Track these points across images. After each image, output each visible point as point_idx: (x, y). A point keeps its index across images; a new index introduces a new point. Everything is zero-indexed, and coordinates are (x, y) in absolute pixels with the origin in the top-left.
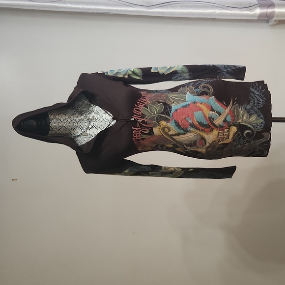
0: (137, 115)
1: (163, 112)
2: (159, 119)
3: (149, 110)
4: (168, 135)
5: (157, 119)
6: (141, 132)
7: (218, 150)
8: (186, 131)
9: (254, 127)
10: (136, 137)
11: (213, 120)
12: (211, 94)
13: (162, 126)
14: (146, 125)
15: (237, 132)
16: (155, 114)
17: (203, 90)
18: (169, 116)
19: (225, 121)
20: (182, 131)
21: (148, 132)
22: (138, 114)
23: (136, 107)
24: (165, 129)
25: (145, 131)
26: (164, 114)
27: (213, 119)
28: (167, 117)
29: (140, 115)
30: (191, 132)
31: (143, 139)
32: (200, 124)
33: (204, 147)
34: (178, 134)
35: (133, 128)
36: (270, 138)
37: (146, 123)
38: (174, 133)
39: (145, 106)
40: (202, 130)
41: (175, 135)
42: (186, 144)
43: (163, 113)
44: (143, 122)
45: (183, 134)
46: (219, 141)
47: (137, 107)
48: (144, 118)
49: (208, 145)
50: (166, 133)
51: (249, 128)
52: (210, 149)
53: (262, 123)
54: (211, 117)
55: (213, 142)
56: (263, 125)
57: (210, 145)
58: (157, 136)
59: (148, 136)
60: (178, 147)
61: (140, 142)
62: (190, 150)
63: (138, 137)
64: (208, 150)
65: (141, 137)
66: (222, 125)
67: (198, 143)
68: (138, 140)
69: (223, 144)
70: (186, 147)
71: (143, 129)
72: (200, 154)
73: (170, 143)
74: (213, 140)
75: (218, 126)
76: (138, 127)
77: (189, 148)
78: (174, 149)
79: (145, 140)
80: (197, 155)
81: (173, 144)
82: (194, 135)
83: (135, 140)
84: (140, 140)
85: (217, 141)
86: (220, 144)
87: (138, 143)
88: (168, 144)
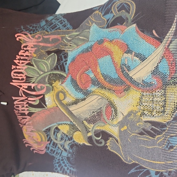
0: (18, 79)
1: (57, 66)
3: (35, 67)
4: (63, 105)
5: (49, 79)
6: (28, 103)
11: (129, 70)
12: (130, 21)
14: (34, 93)
16: (45, 72)
17: (118, 14)
18: (65, 71)
19: (155, 72)
20: (80, 96)
22: (20, 78)
23: (14, 69)
24: (60, 94)
25: (34, 101)
26: (58, 69)
27: (129, 68)
28: (62, 73)
29: (23, 79)
31: (30, 114)
34: (77, 102)
35: (14, 99)
37: (34, 90)
39: (29, 64)
41: (72, 104)
42: (86, 119)
43: (56, 68)
44: (29, 88)
47: (16, 69)
48: (29, 82)
49: (120, 118)
52: (125, 128)
54: (125, 65)
57: (125, 118)
59: (37, 110)
60: (77, 130)
61: (26, 118)
62: (93, 131)
63: (22, 110)
64: (122, 130)
65: (28, 110)
66: (149, 82)
67: (104, 114)
68: (23, 114)
69: (153, 123)
70: (88, 125)
71: (29, 99)
72: (111, 141)
73: (65, 122)
74: (130, 110)
75: (140, 82)
76: (22, 96)
77: (92, 125)
78: (71, 138)
79: (33, 116)
80: (106, 143)
81: (69, 123)
82: (97, 99)
83: (19, 113)
84: (26, 115)
85: (139, 114)
86: (146, 122)
87: (23, 118)
88: (62, 124)
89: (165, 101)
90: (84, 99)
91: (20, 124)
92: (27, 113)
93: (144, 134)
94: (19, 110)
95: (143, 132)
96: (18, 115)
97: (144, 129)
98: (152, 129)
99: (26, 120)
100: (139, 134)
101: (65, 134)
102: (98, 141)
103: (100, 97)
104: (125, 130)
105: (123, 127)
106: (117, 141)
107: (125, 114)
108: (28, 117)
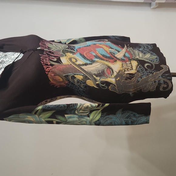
0: (44, 47)
2: (65, 52)
3: (54, 45)
4: (76, 65)
5: (63, 51)
6: (49, 59)
7: (126, 79)
8: (93, 62)
9: (151, 61)
10: (44, 61)
13: (69, 57)
14: (53, 55)
15: (138, 65)
16: (60, 48)
18: (74, 50)
20: (88, 62)
21: (55, 60)
23: (41, 42)
24: (72, 59)
25: (53, 59)
27: (114, 54)
28: (72, 51)
29: (46, 47)
30: (97, 62)
31: (52, 65)
32: (103, 56)
33: (113, 76)
34: (86, 64)
35: (40, 55)
36: (169, 69)
37: (53, 53)
38: (81, 63)
39: (50, 43)
40: (107, 61)
41: (83, 65)
42: (95, 74)
43: (68, 48)
45: (90, 64)
46: (125, 71)
47: (43, 42)
48: (50, 50)
49: (115, 74)
50: (74, 63)
51: (148, 62)
52: (119, 78)
53: (156, 58)
55: (119, 71)
56: (158, 59)
57: (118, 73)
58: (65, 65)
59: (56, 64)
60: (89, 79)
61: (49, 67)
62: (100, 81)
63: (46, 62)
64: (117, 80)
65: (49, 62)
66: (123, 59)
67: (106, 72)
68: (47, 65)
69: (130, 74)
70: (96, 78)
71: (50, 57)
72: (111, 86)
73: (79, 74)
74: (119, 70)
75: (120, 59)
76: (46, 55)
77: (99, 78)
78: (85, 83)
79: (53, 66)
80: (108, 87)
81: (83, 74)
82: (100, 65)
83: (44, 63)
84: (49, 65)
85: (123, 71)
86: (127, 74)
87: (48, 67)
88: (77, 75)
89: (131, 65)
90: (91, 64)
91: (46, 72)
92: (49, 64)
93: (127, 79)
94: (44, 62)
95: (127, 78)
96: (44, 65)
97: (127, 77)
98: (130, 76)
99: (50, 68)
100: (125, 80)
101: (80, 80)
102: (103, 87)
103: (101, 64)
104: (119, 80)
105: (117, 78)
106: (115, 86)
107: (117, 72)
108: (50, 67)
